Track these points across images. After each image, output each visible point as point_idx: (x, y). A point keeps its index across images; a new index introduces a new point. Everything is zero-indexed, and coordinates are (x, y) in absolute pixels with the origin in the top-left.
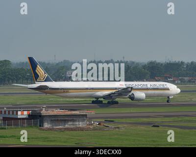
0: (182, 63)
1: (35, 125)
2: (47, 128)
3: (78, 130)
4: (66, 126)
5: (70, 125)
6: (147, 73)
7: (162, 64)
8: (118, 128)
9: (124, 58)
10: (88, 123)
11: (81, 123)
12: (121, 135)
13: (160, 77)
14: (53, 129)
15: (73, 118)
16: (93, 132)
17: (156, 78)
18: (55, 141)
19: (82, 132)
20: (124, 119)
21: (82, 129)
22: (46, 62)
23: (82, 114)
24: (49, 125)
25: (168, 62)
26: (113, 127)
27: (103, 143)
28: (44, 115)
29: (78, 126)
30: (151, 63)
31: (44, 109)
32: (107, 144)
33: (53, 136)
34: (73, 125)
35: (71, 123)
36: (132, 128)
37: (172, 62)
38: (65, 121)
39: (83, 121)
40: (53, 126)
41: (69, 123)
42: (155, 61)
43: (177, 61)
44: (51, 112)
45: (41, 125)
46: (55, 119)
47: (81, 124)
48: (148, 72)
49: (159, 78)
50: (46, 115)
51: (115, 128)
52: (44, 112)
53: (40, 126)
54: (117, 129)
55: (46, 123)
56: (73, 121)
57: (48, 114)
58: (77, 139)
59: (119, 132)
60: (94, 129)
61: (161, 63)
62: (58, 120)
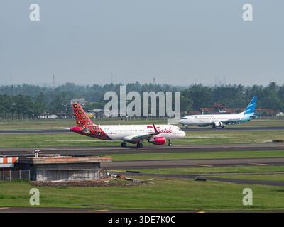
0: (240, 87)
1: (24, 178)
2: (41, 182)
3: (88, 186)
4: (70, 179)
5: (75, 177)
6: (189, 102)
7: (210, 89)
8: (146, 182)
9: (154, 80)
10: (102, 175)
11: (91, 175)
12: (150, 192)
13: (207, 107)
14: (51, 183)
15: (80, 168)
16: (108, 188)
17: (201, 109)
18: (53, 201)
19: (92, 188)
20: (155, 170)
21: (92, 184)
22: (41, 86)
23: (93, 161)
24: (45, 179)
25: (219, 85)
26: (139, 180)
27: (124, 204)
28: (37, 163)
29: (87, 179)
30: (195, 87)
31: (37, 155)
32: (129, 205)
33: (50, 194)
34: (80, 177)
35: (77, 175)
36: (165, 182)
37: (225, 86)
38: (69, 173)
39: (94, 171)
40: (50, 179)
41: (74, 175)
42: (200, 85)
43: (232, 84)
44: (47, 159)
45: (33, 178)
46: (53, 169)
47: (91, 177)
48: (190, 100)
49: (207, 109)
50: (40, 163)
51: (142, 182)
52: (37, 159)
53: (31, 180)
54: (144, 184)
55: (40, 176)
56: (80, 172)
57: (43, 162)
58: (86, 199)
59: (147, 188)
60: (111, 184)
61: (210, 87)
62: (57, 171)
